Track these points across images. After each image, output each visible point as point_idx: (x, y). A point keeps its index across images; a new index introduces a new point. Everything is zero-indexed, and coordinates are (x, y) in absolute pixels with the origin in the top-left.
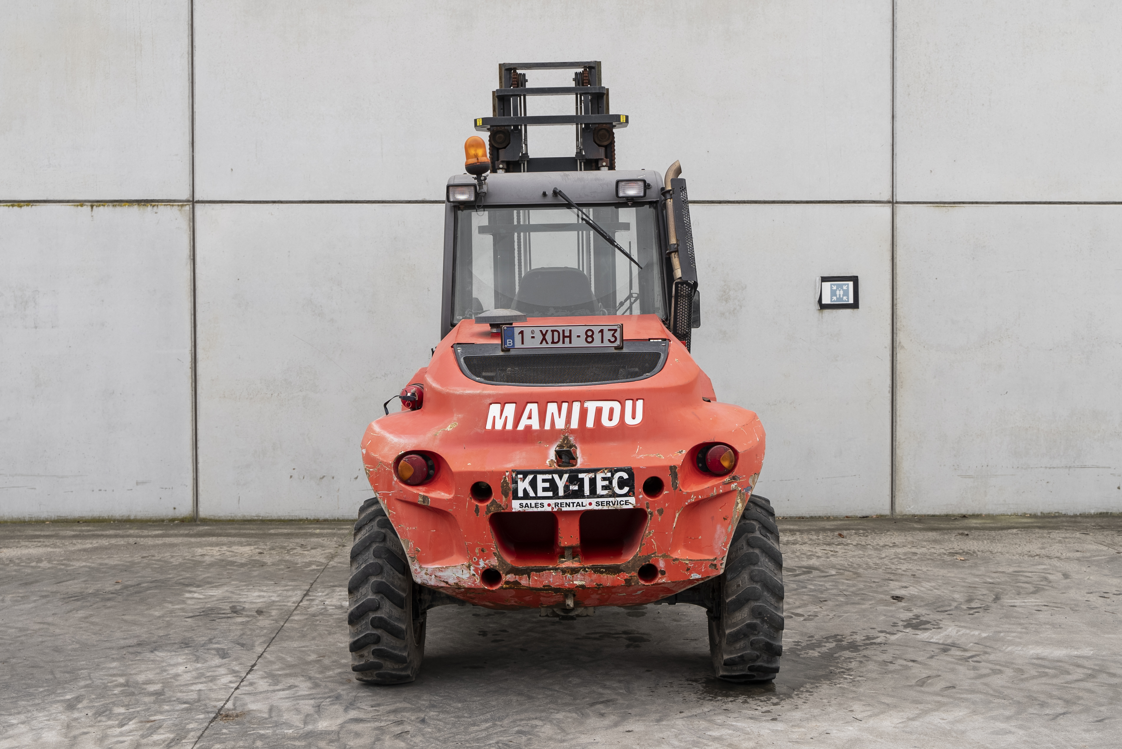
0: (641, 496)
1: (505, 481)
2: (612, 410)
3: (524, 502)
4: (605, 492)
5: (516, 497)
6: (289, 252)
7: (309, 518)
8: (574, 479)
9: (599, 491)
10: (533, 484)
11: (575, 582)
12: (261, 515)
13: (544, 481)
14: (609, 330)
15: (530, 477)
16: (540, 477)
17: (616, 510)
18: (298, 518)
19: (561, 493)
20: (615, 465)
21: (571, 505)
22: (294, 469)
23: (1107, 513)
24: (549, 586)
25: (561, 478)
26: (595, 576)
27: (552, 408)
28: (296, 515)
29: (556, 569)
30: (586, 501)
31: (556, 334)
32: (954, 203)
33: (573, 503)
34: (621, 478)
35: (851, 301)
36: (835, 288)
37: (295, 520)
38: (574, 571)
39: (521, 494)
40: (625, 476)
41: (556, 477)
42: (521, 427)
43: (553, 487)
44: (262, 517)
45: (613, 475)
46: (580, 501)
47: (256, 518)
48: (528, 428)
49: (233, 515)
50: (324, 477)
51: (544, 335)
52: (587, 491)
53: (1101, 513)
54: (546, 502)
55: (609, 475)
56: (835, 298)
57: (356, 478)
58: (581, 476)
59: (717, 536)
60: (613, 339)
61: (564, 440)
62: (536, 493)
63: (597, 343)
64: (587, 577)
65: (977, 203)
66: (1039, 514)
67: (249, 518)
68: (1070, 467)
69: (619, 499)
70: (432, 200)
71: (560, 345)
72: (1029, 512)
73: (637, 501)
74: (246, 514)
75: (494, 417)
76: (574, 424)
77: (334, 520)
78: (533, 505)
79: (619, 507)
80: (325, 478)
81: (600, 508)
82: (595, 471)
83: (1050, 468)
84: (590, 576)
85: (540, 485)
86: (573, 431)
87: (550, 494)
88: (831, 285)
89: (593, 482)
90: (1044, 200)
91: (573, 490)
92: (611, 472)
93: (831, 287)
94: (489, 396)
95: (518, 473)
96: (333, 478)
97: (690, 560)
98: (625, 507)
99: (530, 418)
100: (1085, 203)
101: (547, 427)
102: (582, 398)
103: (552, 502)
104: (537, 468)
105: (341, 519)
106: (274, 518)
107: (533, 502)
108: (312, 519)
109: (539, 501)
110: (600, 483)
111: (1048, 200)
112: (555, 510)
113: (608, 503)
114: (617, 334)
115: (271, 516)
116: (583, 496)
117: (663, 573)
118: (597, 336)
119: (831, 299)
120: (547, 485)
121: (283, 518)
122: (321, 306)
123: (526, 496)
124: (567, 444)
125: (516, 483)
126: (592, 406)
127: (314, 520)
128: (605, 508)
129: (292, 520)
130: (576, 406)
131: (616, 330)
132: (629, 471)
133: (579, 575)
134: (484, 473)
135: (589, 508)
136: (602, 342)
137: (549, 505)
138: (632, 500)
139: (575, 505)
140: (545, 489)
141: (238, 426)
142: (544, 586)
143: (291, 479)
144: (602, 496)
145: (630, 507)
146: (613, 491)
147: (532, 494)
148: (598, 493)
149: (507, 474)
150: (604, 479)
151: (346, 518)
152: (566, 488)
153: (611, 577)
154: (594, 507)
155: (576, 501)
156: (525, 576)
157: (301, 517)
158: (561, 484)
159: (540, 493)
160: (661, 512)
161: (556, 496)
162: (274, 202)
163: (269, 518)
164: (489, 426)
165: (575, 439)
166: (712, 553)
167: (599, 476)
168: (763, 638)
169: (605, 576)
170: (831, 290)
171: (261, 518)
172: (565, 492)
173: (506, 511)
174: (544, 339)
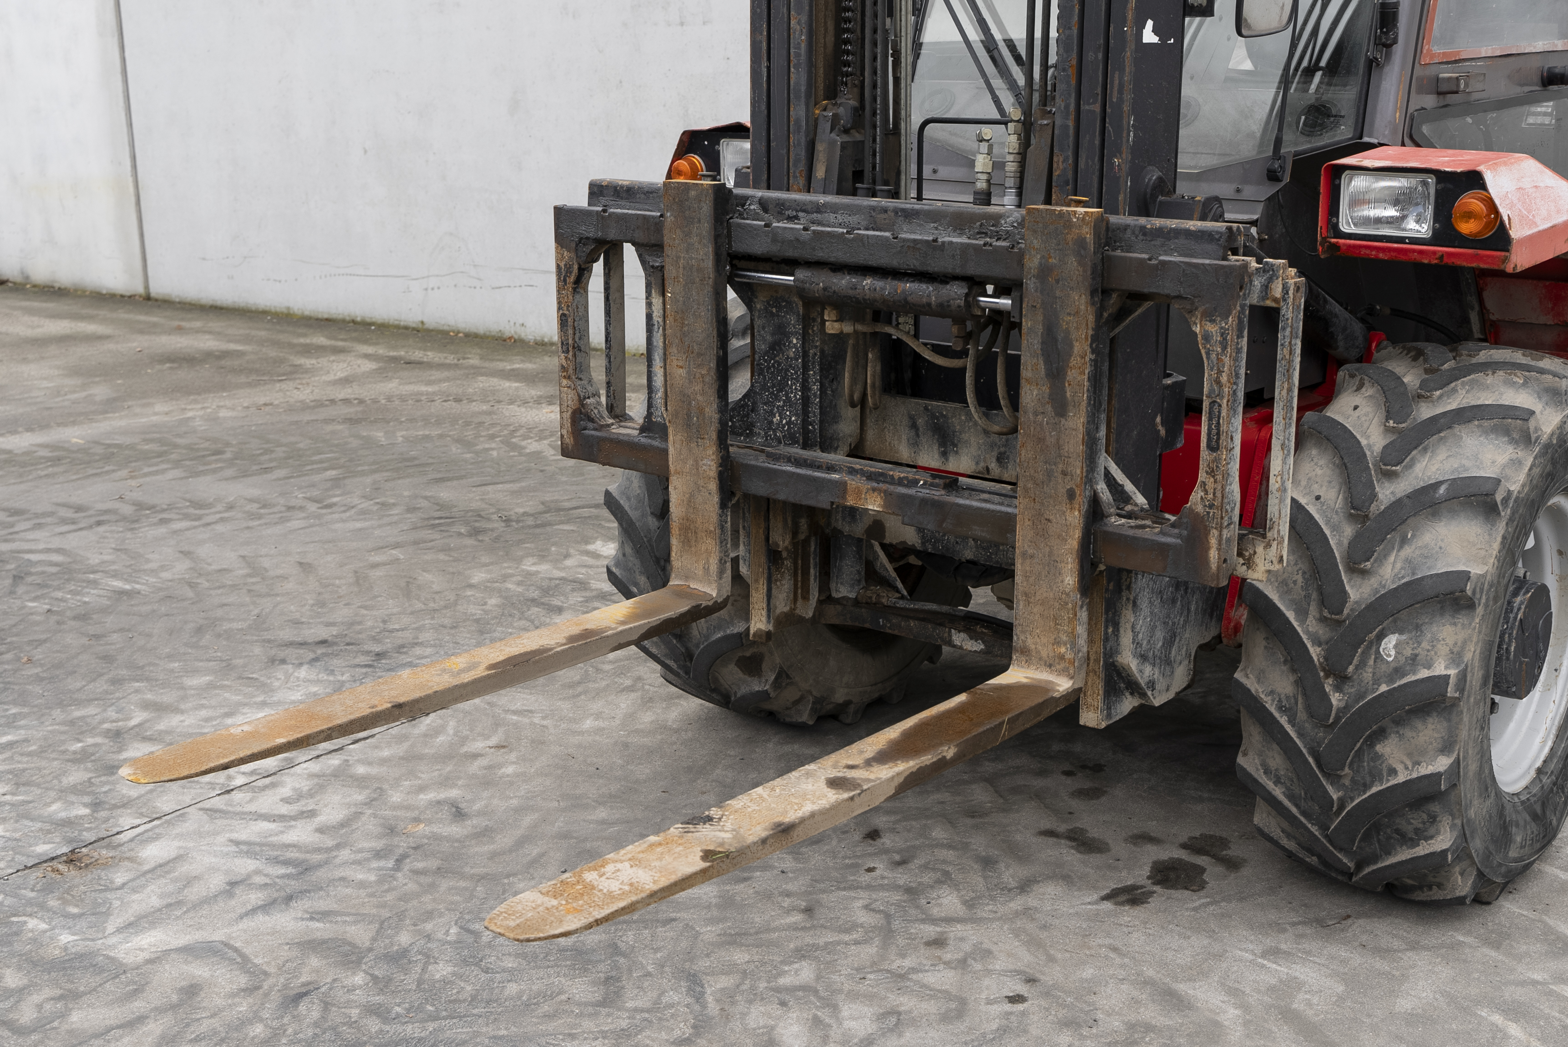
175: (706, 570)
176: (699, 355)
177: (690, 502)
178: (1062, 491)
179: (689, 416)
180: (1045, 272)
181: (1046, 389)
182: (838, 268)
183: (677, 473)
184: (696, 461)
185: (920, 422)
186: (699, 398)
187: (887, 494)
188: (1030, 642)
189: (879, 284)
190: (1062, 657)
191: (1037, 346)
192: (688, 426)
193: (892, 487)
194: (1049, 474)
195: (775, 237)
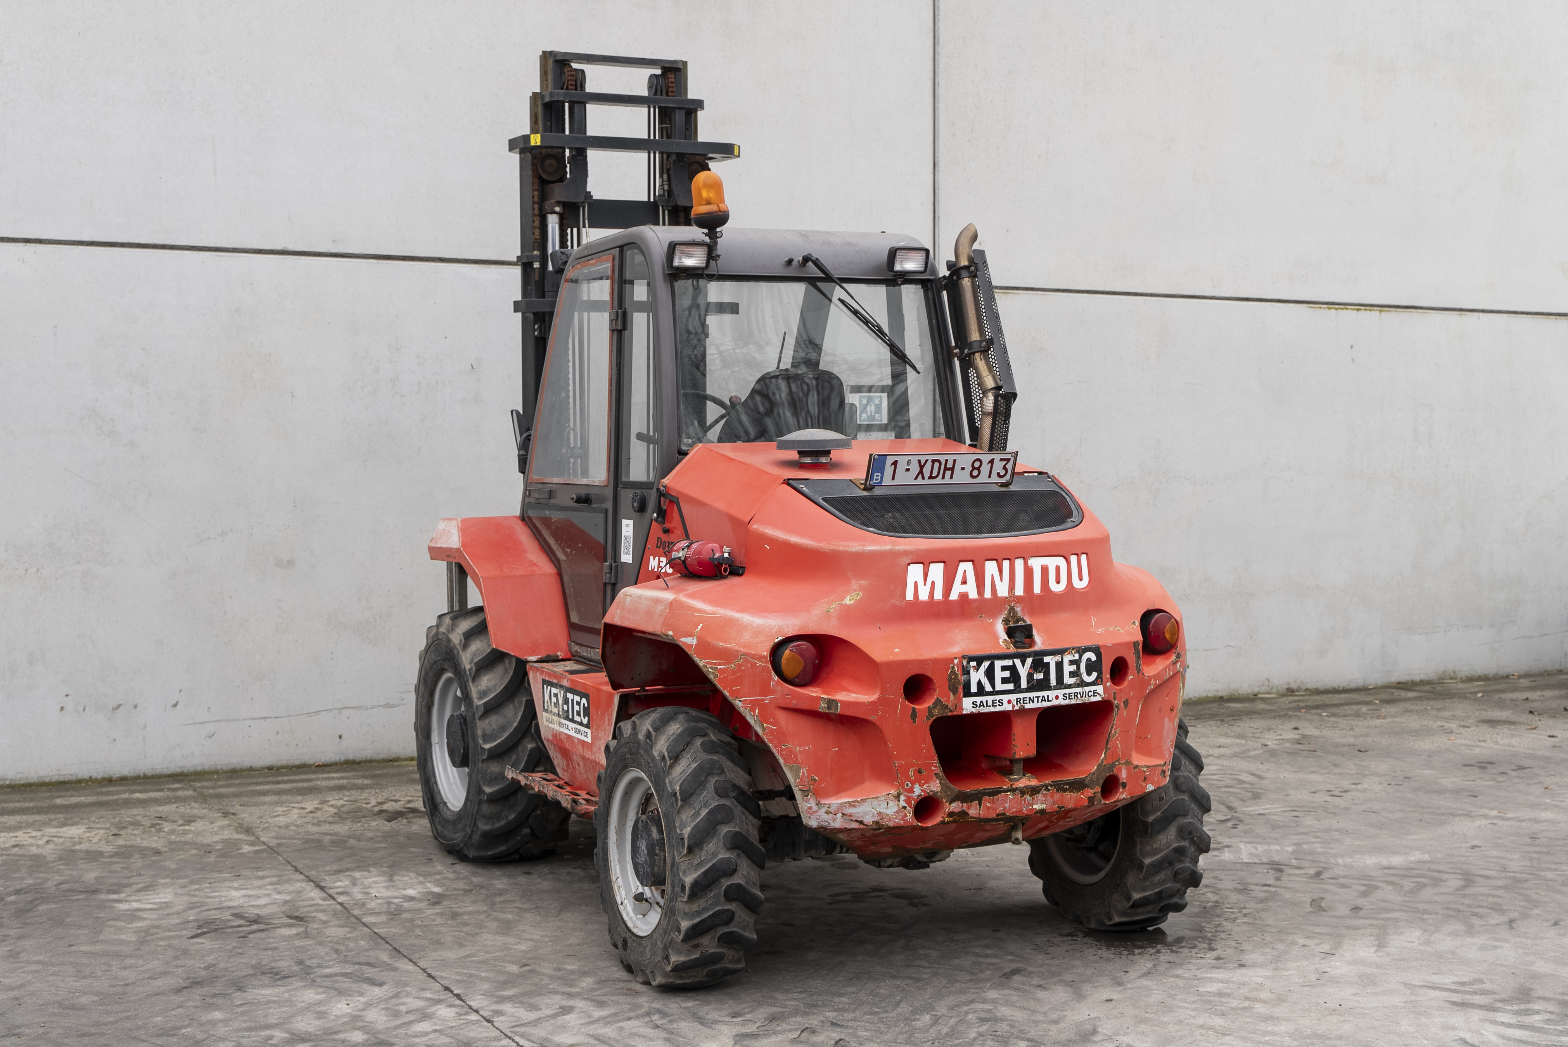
0: (1109, 684)
1: (953, 672)
2: (1058, 569)
3: (978, 699)
4: (1072, 681)
5: (968, 694)
6: (56, 327)
7: (94, 776)
8: (1039, 665)
9: (1068, 680)
10: (990, 674)
11: (1035, 806)
12: (9, 777)
13: (1004, 668)
14: (1001, 460)
15: (986, 664)
16: (998, 664)
17: (1084, 704)
18: (74, 778)
19: (1024, 684)
20: (1084, 644)
21: (1036, 699)
22: (67, 695)
24: (1004, 814)
25: (1023, 663)
26: (1057, 796)
27: (991, 567)
28: (72, 772)
29: (1013, 790)
30: (1051, 694)
31: (937, 465)
32: (1007, 288)
33: (1038, 697)
34: (1089, 660)
35: (885, 421)
37: (70, 782)
38: (1034, 791)
39: (974, 689)
40: (1094, 658)
41: (1018, 662)
42: (954, 596)
43: (1015, 677)
44: (11, 780)
45: (1080, 657)
46: (1045, 693)
48: (964, 596)
50: (119, 706)
51: (922, 467)
52: (1053, 682)
54: (1005, 698)
55: (1077, 657)
57: (175, 705)
58: (1046, 659)
59: (1165, 733)
60: (1002, 473)
61: (1009, 612)
62: (993, 686)
63: (983, 478)
64: (1049, 798)
65: (1032, 289)
69: (1087, 689)
71: (939, 481)
73: (1106, 690)
75: (916, 583)
76: (1019, 591)
77: (138, 777)
78: (990, 703)
79: (1086, 700)
80: (121, 708)
81: (1067, 702)
82: (1061, 652)
84: (1052, 797)
85: (999, 675)
86: (1019, 599)
87: (1010, 686)
88: (860, 397)
89: (1060, 666)
90: (1108, 289)
91: (1038, 680)
92: (1078, 652)
94: (906, 553)
95: (971, 659)
96: (136, 707)
97: (1148, 767)
98: (1093, 699)
99: (964, 582)
100: (1151, 295)
101: (988, 594)
102: (1026, 553)
103: (1013, 697)
104: (993, 652)
105: (150, 774)
106: (32, 781)
107: (990, 699)
108: (99, 777)
109: (998, 697)
110: (1068, 669)
111: (1112, 289)
112: (1017, 708)
113: (1076, 694)
114: (1009, 466)
115: (27, 778)
116: (1049, 688)
117: (1124, 785)
118: (985, 468)
120: (1007, 674)
121: (47, 780)
122: (112, 419)
123: (981, 691)
124: (1014, 616)
125: (968, 673)
126: (1036, 563)
127: (103, 779)
128: (1073, 702)
129: (64, 783)
130: (1019, 564)
131: (1008, 460)
132: (1097, 650)
133: (1040, 797)
134: (923, 662)
135: (1055, 702)
136: (990, 477)
137: (1009, 702)
138: (1100, 689)
139: (1040, 699)
140: (1004, 681)
142: (997, 815)
143: (63, 712)
144: (1069, 686)
145: (1098, 698)
146: (1081, 678)
147: (988, 688)
148: (1065, 682)
149: (956, 661)
150: (1072, 662)
151: (158, 772)
152: (1030, 676)
153: (1074, 795)
154: (1061, 702)
155: (1041, 694)
156: (975, 803)
157: (80, 776)
158: (1023, 671)
159: (999, 686)
160: (1126, 703)
161: (1017, 689)
162: (28, 241)
163: (22, 782)
164: (910, 596)
165: (1023, 610)
166: (1161, 756)
167: (1067, 658)
168: (1188, 864)
169: (1068, 795)
171: (8, 782)
172: (1028, 682)
173: (955, 713)
174: (921, 472)
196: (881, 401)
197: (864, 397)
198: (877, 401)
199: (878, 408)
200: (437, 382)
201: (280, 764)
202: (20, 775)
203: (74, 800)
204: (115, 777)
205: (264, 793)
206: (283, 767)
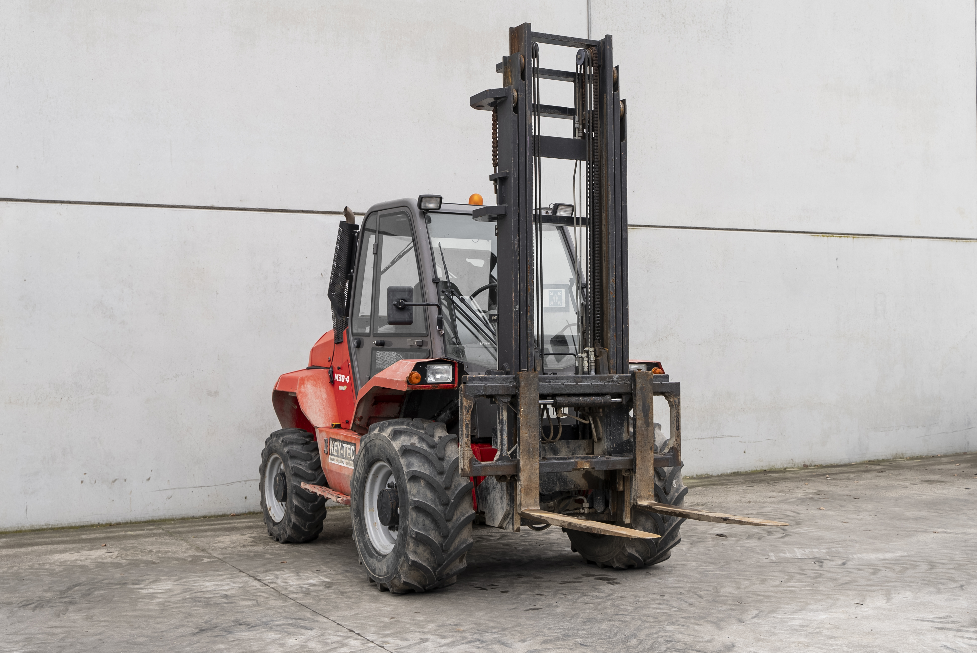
6: (79, 253)
7: (101, 522)
12: (51, 523)
18: (89, 524)
22: (85, 474)
23: (738, 472)
28: (88, 520)
35: (564, 305)
36: (552, 294)
37: (87, 526)
44: (52, 525)
47: (45, 527)
49: (20, 526)
50: (116, 480)
53: (734, 473)
56: (552, 303)
57: (149, 479)
65: (649, 226)
66: (695, 476)
67: (38, 528)
68: (714, 437)
70: (220, 206)
72: (688, 475)
74: (34, 524)
77: (127, 523)
80: (117, 481)
83: (701, 439)
88: (549, 291)
90: (693, 226)
93: (549, 294)
96: (125, 480)
100: (719, 229)
105: (133, 521)
106: (64, 526)
108: (104, 523)
111: (696, 226)
115: (61, 524)
119: (550, 303)
121: (73, 525)
122: (112, 308)
127: (106, 524)
129: (83, 526)
141: (25, 432)
143: (82, 484)
151: (139, 519)
157: (93, 523)
162: (62, 202)
163: (59, 526)
170: (549, 295)
171: (50, 527)
175: (535, 501)
176: (533, 428)
177: (529, 479)
178: (649, 448)
179: (529, 449)
180: (642, 388)
181: (644, 420)
182: (569, 395)
183: (524, 470)
184: (532, 464)
185: (547, 448)
186: (533, 442)
187: (591, 463)
188: (642, 494)
189: (585, 399)
190: (650, 495)
191: (641, 409)
192: (529, 453)
193: (592, 460)
194: (645, 444)
195: (552, 387)
196: (561, 294)
197: (551, 291)
198: (559, 294)
199: (560, 298)
200: (301, 284)
201: (210, 515)
202: (58, 522)
203: (93, 536)
204: (113, 523)
205: (206, 531)
206: (212, 516)
